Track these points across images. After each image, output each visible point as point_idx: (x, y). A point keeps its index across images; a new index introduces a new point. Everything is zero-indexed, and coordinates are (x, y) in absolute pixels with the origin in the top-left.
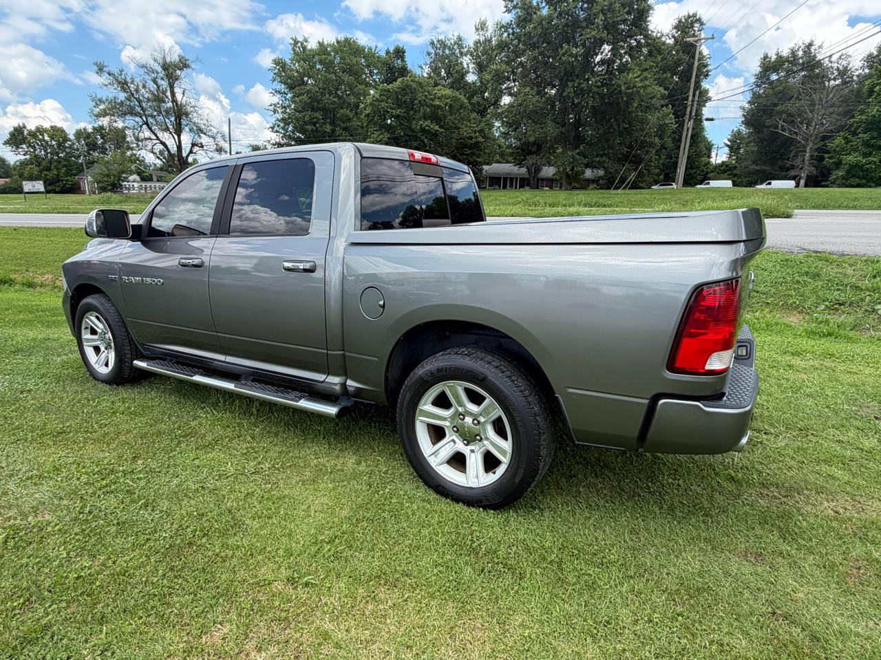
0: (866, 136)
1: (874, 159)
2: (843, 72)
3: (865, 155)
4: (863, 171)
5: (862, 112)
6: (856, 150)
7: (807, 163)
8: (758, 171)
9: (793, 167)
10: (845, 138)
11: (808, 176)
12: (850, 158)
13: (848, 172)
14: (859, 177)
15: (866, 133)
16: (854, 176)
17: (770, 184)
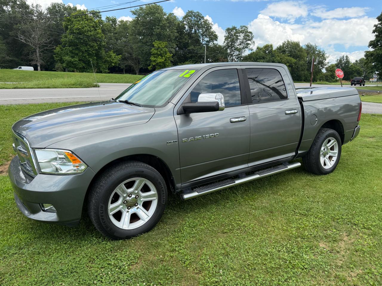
0: (70, 48)
1: (77, 60)
2: (41, 14)
3: (73, 57)
4: (73, 64)
5: (66, 37)
6: (67, 54)
7: (39, 58)
8: (12, 60)
9: (32, 60)
10: (61, 48)
11: (41, 65)
12: (67, 58)
13: (67, 64)
14: (72, 67)
15: (70, 47)
16: (70, 67)
17: (20, 68)
